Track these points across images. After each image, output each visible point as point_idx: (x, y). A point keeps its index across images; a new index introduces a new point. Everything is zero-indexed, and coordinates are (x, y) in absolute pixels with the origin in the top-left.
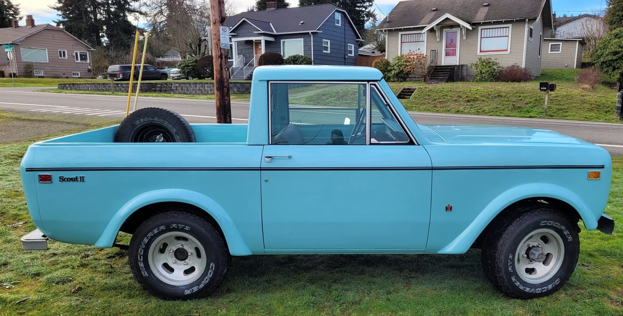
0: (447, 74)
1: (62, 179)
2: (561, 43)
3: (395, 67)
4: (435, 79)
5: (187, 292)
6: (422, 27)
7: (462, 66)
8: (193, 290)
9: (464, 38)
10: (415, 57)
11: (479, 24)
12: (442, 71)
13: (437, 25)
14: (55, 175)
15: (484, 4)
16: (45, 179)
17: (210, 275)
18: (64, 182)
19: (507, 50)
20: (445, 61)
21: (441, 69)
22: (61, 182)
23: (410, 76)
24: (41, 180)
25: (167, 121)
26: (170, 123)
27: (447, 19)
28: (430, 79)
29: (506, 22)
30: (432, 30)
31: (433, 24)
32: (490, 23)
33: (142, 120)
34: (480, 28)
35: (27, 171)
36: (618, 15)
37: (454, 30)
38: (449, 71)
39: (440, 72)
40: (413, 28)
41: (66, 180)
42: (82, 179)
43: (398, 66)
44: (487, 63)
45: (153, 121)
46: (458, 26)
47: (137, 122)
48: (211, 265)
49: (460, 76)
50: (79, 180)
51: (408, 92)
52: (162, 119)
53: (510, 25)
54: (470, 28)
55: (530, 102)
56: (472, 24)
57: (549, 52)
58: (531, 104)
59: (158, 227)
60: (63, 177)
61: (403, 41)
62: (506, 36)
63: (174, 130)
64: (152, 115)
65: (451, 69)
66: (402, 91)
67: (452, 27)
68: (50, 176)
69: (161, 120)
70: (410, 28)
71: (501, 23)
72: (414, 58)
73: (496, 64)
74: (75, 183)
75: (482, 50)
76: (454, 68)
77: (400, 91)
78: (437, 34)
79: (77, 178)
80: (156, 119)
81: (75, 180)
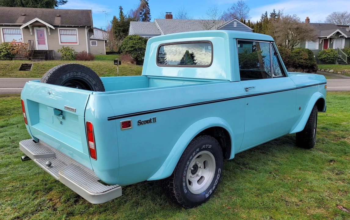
0: (44, 55)
1: (140, 123)
2: (96, 41)
3: (4, 50)
4: (36, 58)
5: (207, 195)
6: (19, 25)
7: (52, 51)
8: (210, 193)
9: (50, 34)
10: (20, 44)
11: (58, 26)
12: (39, 54)
13: (30, 25)
14: (134, 120)
15: (57, 15)
16: (127, 125)
17: (218, 178)
18: (141, 125)
19: (77, 43)
20: (38, 47)
21: (39, 52)
22: (139, 126)
23: (16, 56)
24: (123, 127)
25: (88, 75)
26: (90, 77)
27: (37, 21)
28: (33, 58)
29: (74, 27)
30: (27, 28)
31: (28, 24)
32: (65, 27)
33: (68, 75)
34: (59, 29)
35: (109, 120)
36: (118, 29)
37: (41, 28)
38: (45, 54)
39: (38, 54)
40: (12, 25)
41: (143, 123)
42: (155, 119)
43: (6, 50)
44: (67, 49)
45: (77, 75)
46: (45, 26)
47: (64, 77)
48: (219, 170)
49: (52, 57)
50: (152, 121)
51: (26, 66)
52: (84, 73)
53: (77, 29)
54: (54, 28)
55: (107, 71)
56: (54, 26)
57: (91, 46)
58: (108, 72)
59: (195, 150)
60: (140, 120)
61: (4, 33)
62: (75, 35)
63: (94, 82)
64: (76, 71)
65: (45, 52)
66: (22, 66)
67: (40, 26)
68: (129, 122)
69: (84, 75)
70: (10, 25)
71: (71, 27)
72: (18, 44)
73: (73, 50)
74: (150, 124)
75: (62, 42)
76: (47, 52)
77: (21, 66)
78: (31, 30)
79: (151, 119)
80: (79, 74)
81: (149, 122)
